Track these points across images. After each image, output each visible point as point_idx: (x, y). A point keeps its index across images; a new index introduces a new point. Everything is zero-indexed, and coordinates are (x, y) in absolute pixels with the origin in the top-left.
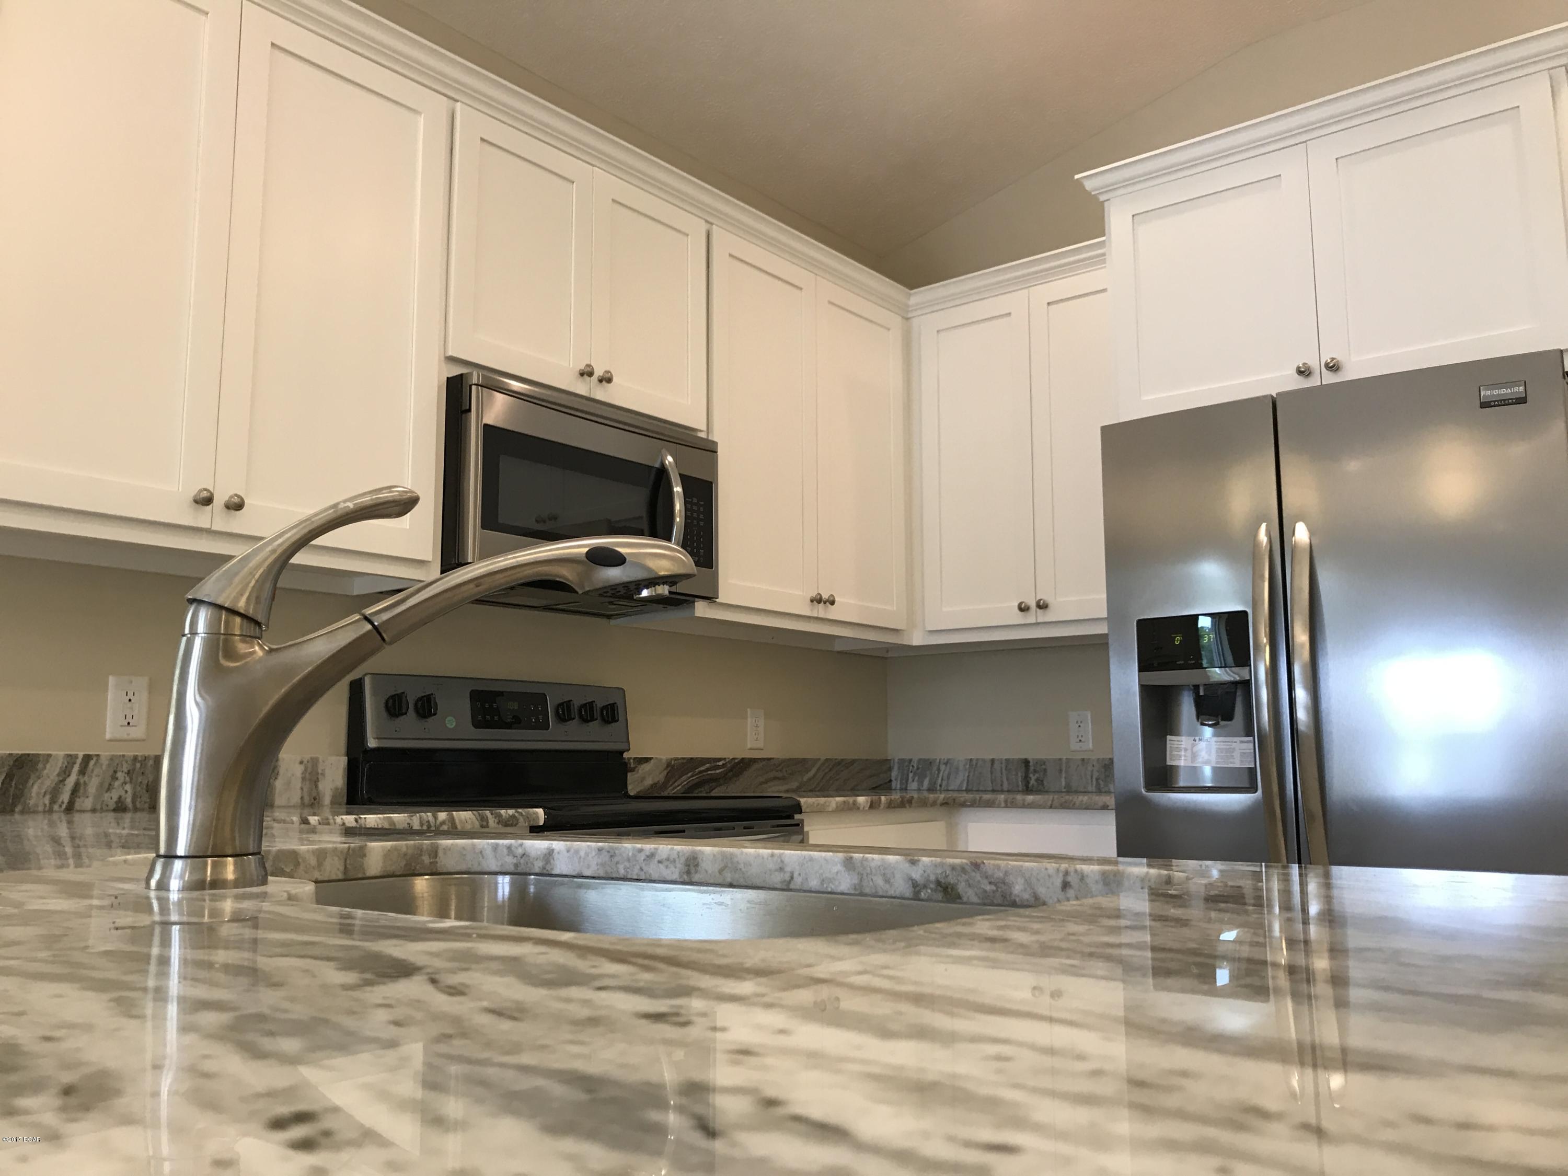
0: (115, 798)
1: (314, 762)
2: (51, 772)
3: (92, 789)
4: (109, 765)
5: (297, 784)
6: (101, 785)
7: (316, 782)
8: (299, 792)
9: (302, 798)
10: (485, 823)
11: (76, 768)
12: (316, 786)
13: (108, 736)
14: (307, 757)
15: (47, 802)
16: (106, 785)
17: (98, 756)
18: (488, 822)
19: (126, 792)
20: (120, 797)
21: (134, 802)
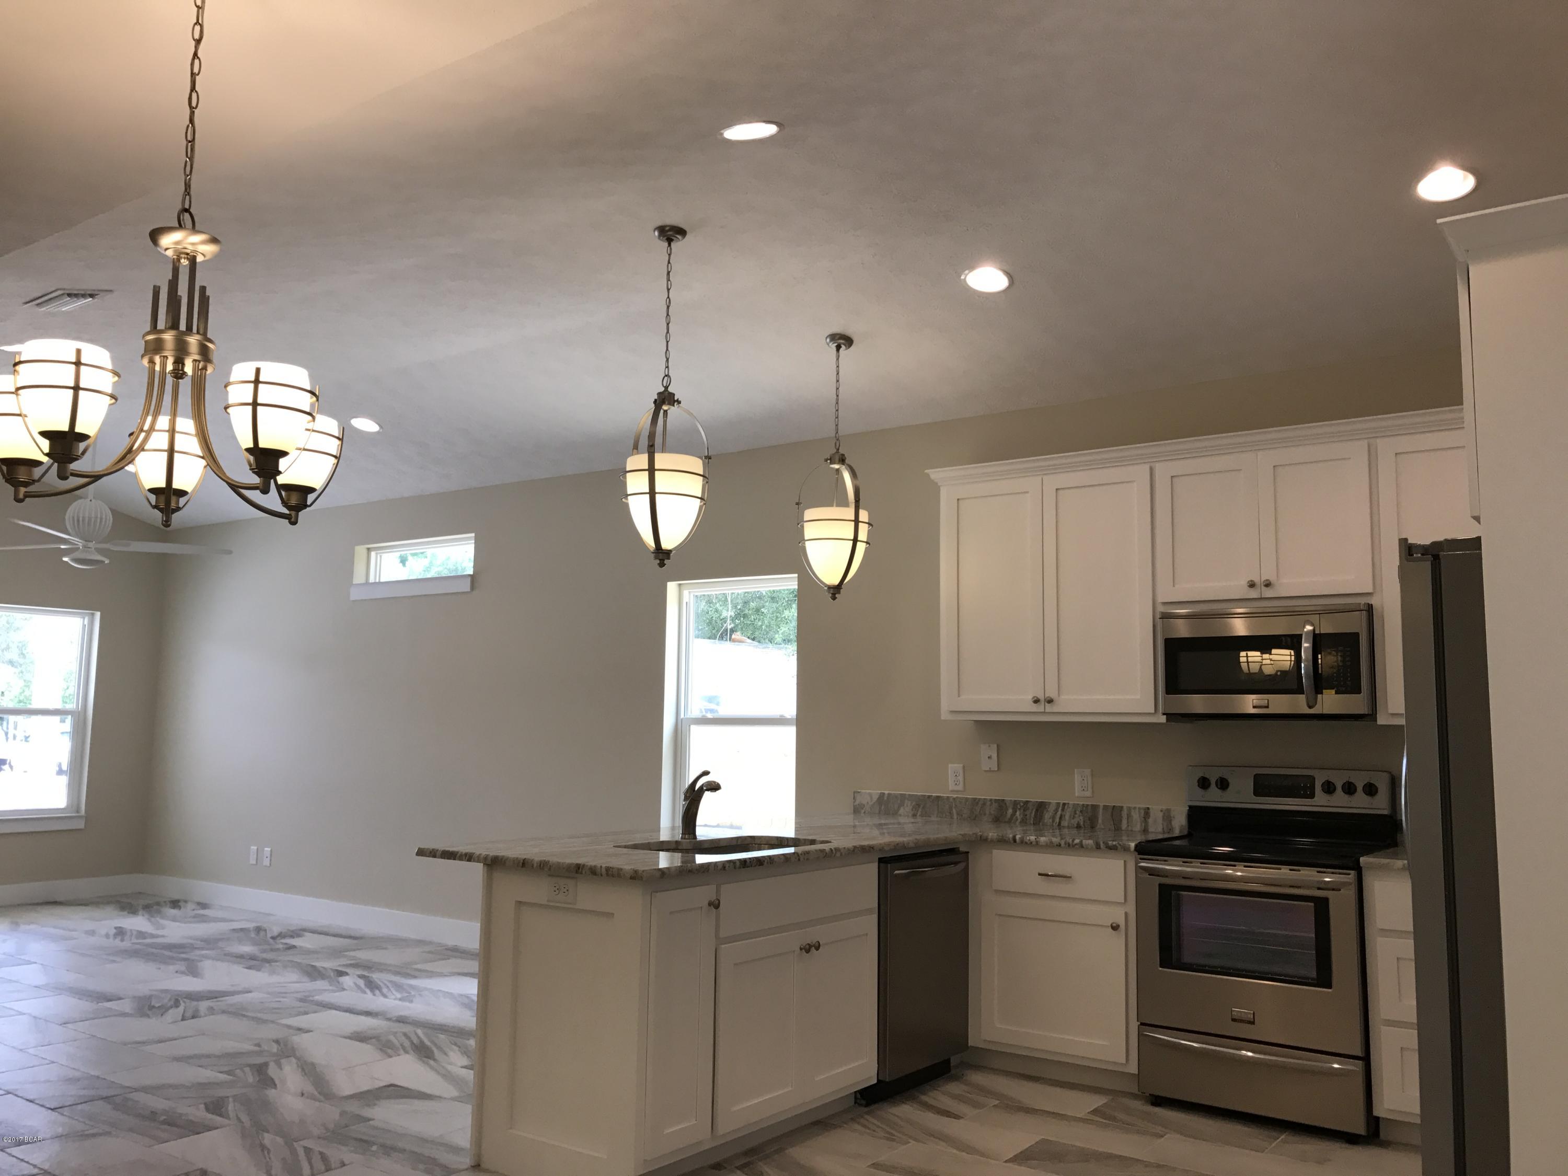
0: (1076, 823)
1: (1168, 811)
2: (1052, 809)
3: (1067, 817)
4: (1073, 808)
5: (1160, 821)
6: (1070, 816)
7: (1170, 821)
8: (1161, 825)
9: (1163, 829)
10: (1098, 847)
11: (1060, 809)
12: (1171, 824)
13: (1076, 795)
14: (1164, 808)
15: (1051, 821)
16: (1072, 817)
17: (1068, 803)
18: (1100, 846)
19: (1080, 820)
20: (1078, 822)
21: (1084, 825)
